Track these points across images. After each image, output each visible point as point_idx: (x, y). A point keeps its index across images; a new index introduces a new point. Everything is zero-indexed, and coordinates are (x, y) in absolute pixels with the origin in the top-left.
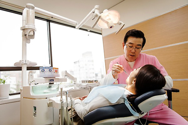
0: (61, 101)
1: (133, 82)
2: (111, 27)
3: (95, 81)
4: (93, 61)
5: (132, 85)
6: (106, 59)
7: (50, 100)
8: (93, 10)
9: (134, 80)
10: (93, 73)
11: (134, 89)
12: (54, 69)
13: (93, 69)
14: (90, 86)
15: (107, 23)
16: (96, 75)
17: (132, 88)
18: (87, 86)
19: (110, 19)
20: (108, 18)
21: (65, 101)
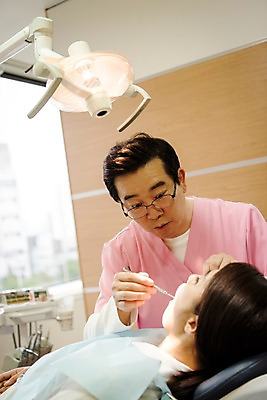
1: (190, 330)
2: (102, 114)
3: (37, 294)
4: (13, 184)
5: (184, 337)
6: (78, 196)
8: (26, 31)
9: (191, 320)
10: (18, 234)
11: (190, 353)
13: (17, 217)
14: (15, 319)
15: (88, 97)
16: (33, 242)
17: (185, 348)
18: (4, 319)
19: (95, 82)
20: (87, 75)
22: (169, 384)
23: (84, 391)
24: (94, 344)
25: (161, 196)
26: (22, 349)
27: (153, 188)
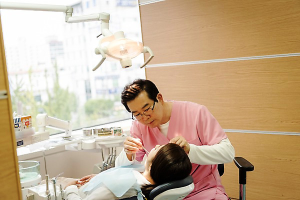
0: (47, 193)
3: (115, 131)
7: (29, 191)
12: (24, 120)
15: (120, 59)
18: (95, 145)
21: (52, 194)
22: (141, 189)
23: (107, 188)
24: (118, 169)
25: (147, 110)
26: (104, 163)
27: (144, 107)
